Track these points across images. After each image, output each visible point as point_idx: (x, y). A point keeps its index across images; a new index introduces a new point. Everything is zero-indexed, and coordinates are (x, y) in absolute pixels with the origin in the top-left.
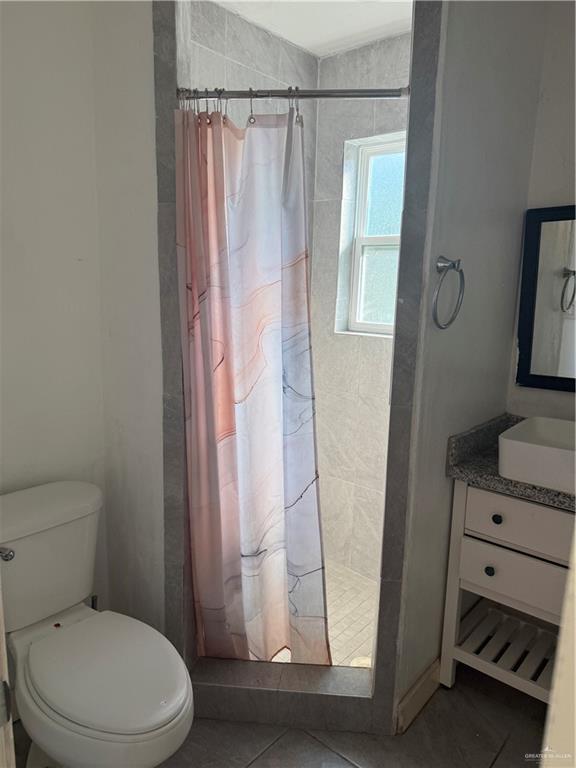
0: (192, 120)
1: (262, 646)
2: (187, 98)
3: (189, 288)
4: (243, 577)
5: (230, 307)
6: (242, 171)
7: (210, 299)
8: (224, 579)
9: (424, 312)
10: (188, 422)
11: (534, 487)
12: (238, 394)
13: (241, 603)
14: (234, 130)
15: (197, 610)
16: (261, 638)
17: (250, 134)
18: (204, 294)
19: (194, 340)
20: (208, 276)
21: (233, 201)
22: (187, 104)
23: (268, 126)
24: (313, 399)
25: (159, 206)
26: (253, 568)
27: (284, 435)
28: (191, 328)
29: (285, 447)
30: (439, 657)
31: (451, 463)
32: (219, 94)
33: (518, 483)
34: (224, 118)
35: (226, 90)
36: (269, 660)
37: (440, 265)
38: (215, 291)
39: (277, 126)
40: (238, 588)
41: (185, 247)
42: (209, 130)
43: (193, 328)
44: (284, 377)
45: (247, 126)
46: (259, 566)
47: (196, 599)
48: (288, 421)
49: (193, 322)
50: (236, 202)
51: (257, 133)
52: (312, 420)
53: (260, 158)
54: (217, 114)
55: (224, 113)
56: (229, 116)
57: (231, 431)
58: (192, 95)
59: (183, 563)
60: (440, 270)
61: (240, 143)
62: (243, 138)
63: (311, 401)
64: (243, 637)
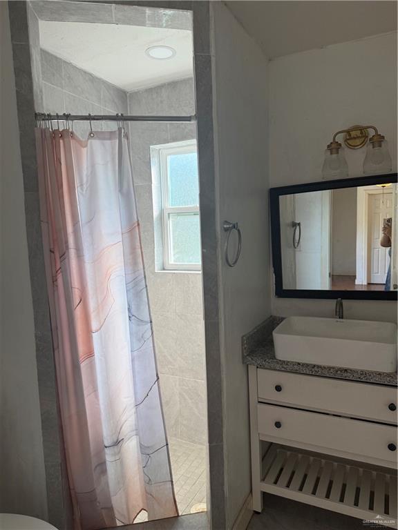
0: (48, 135)
1: (126, 514)
2: (43, 120)
3: (52, 252)
4: (107, 462)
5: (84, 262)
6: (87, 168)
7: (69, 259)
8: (93, 467)
9: (220, 257)
10: (56, 352)
11: (299, 364)
12: (94, 325)
13: (107, 484)
14: (79, 142)
15: (73, 496)
16: (125, 507)
17: (91, 144)
18: (64, 255)
19: (57, 289)
20: (67, 242)
21: (82, 189)
22: (43, 124)
23: (104, 139)
24: (151, 322)
25: (25, 195)
26: (115, 454)
27: (132, 351)
28: (54, 280)
29: (133, 360)
30: (251, 491)
31: (245, 354)
32: (67, 117)
33: (288, 362)
34: (72, 133)
35: (72, 114)
36: (131, 523)
37: (225, 226)
38: (72, 252)
39: (110, 139)
40: (104, 472)
41: (47, 222)
42: (61, 141)
43: (56, 280)
44: (129, 309)
45: (88, 139)
46: (119, 452)
47: (71, 487)
48: (134, 340)
49: (56, 276)
50: (85, 190)
51: (96, 144)
52: (151, 338)
53: (99, 160)
54: (66, 131)
55: (71, 130)
56: (75, 132)
57: (90, 354)
58: (47, 117)
59: (60, 461)
60: (226, 230)
61: (84, 150)
62: (86, 146)
63: (149, 324)
64: (110, 509)
